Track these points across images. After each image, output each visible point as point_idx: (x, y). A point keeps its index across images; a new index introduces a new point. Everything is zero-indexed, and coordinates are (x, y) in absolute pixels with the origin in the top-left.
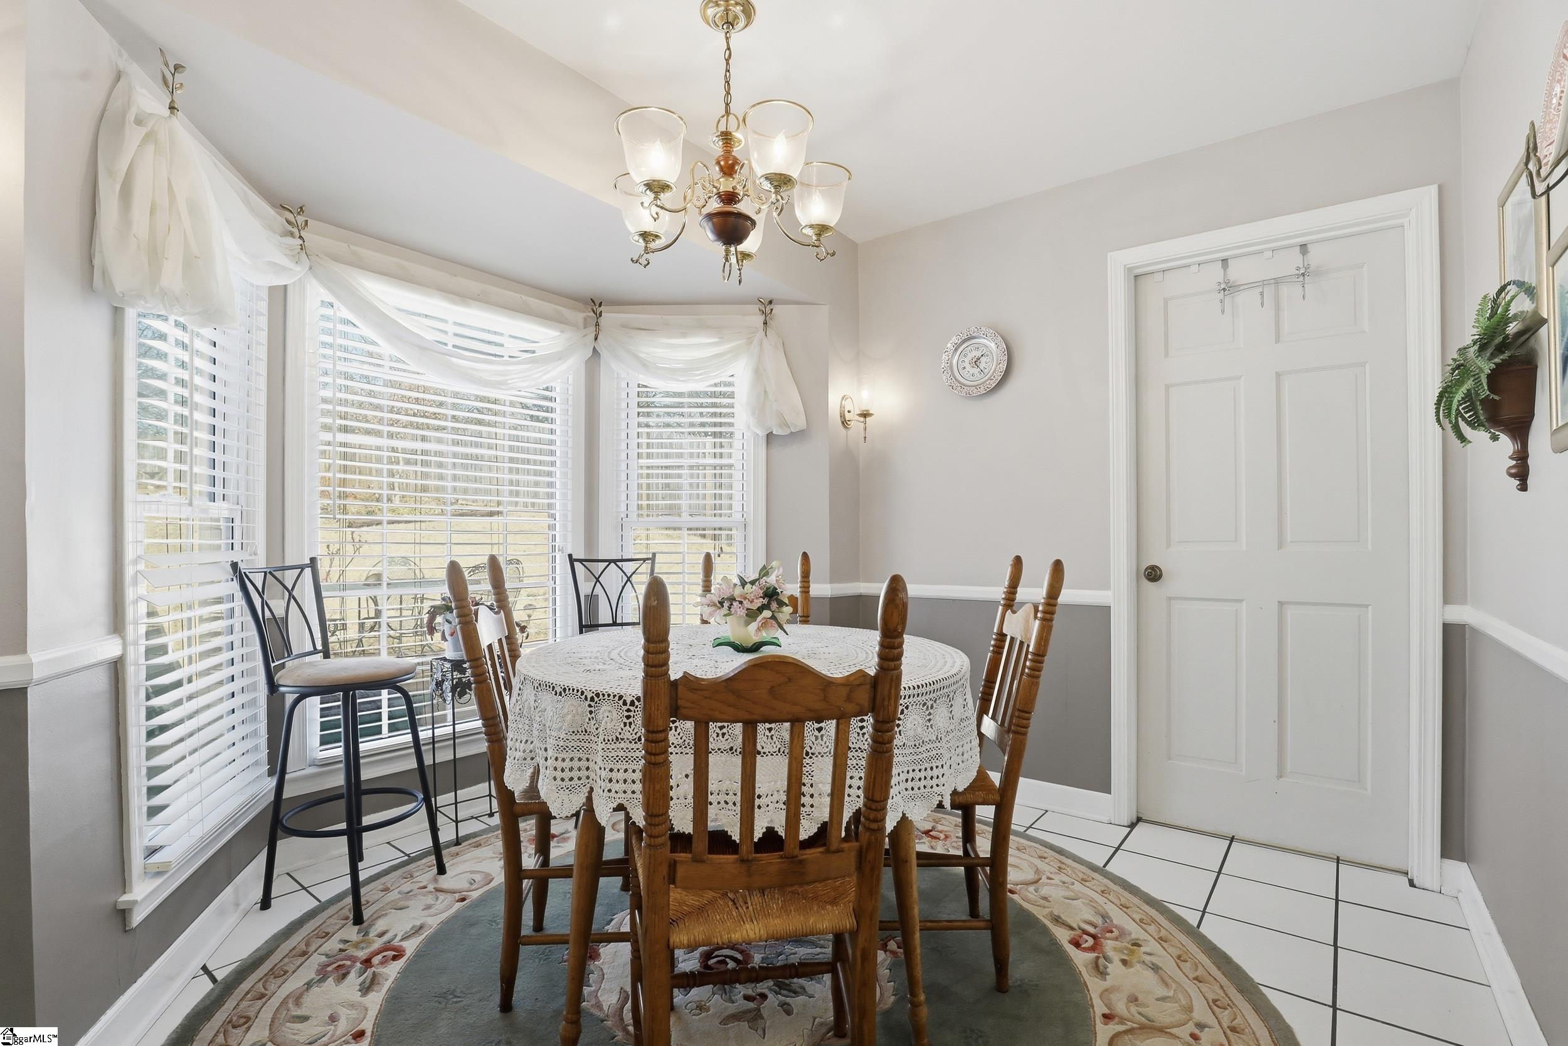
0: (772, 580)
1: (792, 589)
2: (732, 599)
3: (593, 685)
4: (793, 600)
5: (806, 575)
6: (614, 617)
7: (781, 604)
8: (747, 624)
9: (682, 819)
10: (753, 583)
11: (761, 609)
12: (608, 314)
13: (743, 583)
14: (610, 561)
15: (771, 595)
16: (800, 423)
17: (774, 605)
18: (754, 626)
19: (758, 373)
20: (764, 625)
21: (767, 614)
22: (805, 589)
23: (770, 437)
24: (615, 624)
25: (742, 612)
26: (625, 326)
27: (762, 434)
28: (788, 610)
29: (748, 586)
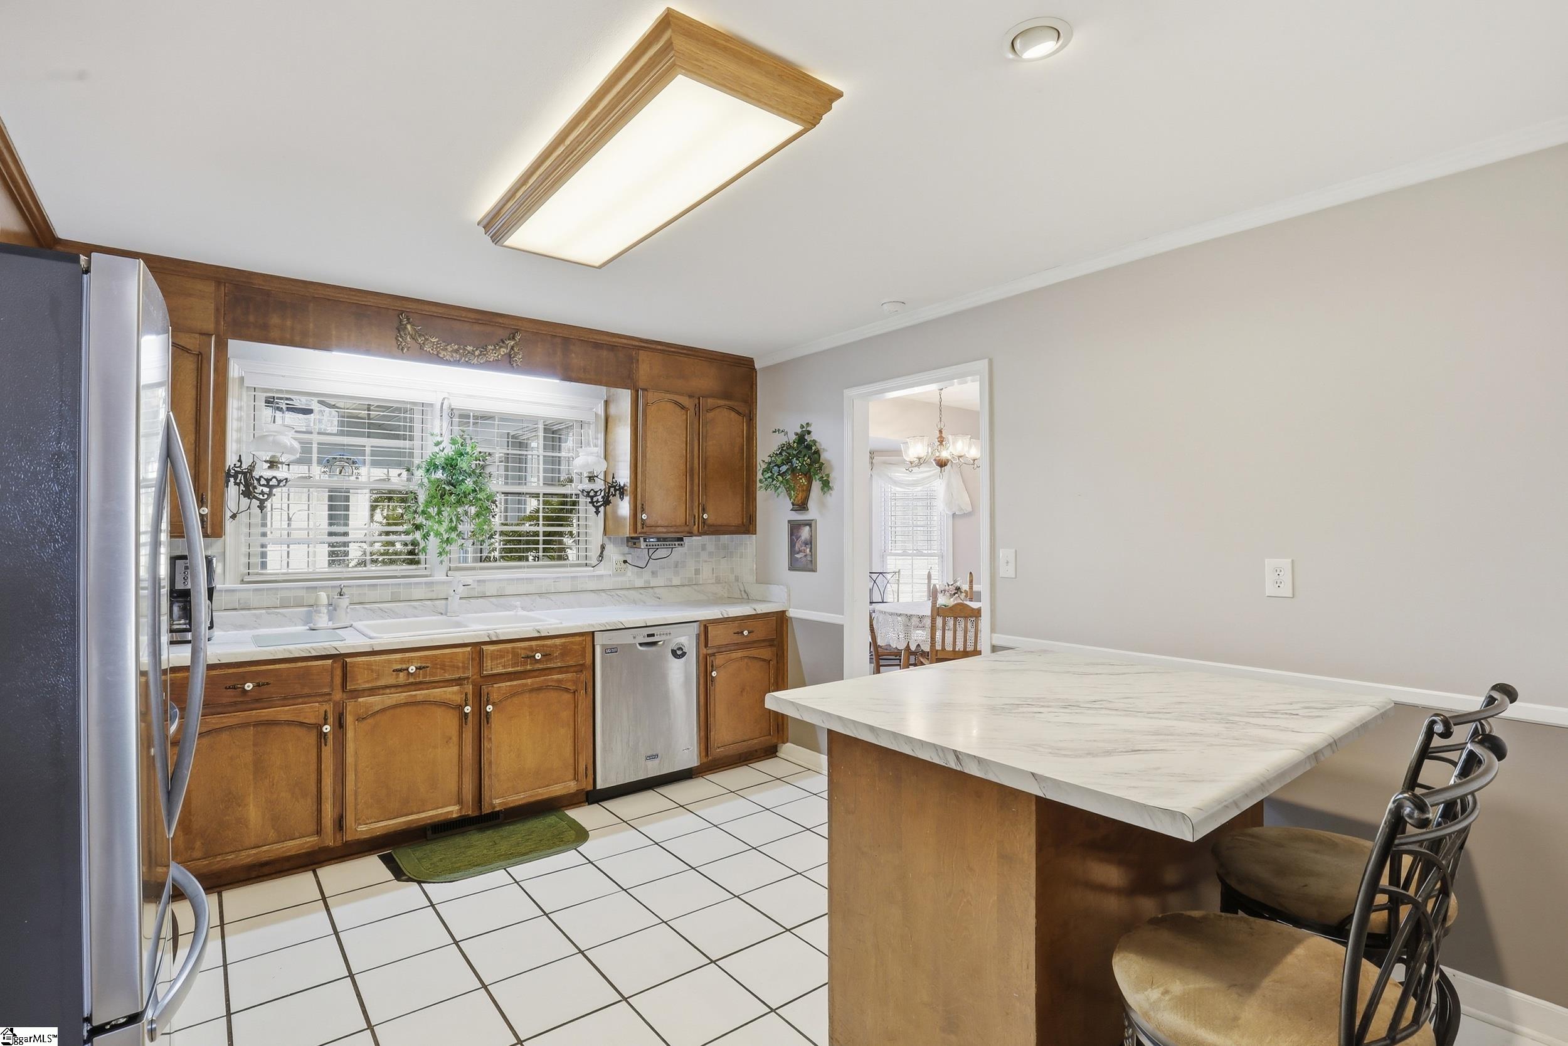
0: (958, 584)
1: (965, 587)
2: (945, 591)
3: (909, 613)
4: (966, 592)
5: (971, 582)
6: (883, 599)
7: (961, 592)
8: (950, 599)
9: (938, 647)
10: (952, 585)
11: (954, 594)
12: (877, 457)
13: (948, 585)
14: (880, 573)
15: (958, 589)
16: (969, 509)
17: (959, 592)
18: (952, 599)
19: (949, 486)
20: (956, 599)
21: (957, 595)
22: (971, 587)
23: (954, 515)
24: (883, 602)
25: (948, 595)
26: (885, 463)
27: (951, 514)
28: (964, 594)
29: (950, 586)
